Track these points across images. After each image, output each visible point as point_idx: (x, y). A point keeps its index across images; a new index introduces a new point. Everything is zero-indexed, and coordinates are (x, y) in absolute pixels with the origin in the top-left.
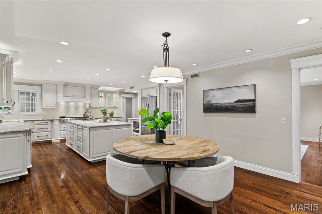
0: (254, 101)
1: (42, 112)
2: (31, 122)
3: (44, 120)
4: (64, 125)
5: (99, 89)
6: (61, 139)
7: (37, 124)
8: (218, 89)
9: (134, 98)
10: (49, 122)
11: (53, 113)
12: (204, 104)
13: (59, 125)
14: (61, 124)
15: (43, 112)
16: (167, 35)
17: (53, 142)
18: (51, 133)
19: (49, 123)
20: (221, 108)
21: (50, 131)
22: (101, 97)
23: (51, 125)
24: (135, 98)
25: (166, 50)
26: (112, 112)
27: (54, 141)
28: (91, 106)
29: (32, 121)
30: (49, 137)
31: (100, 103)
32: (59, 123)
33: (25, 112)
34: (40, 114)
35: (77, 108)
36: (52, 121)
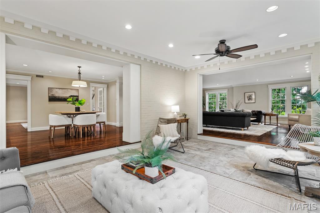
0: (78, 96)
8: (59, 89)
12: (49, 96)
16: (80, 67)
20: (62, 99)
25: (79, 73)
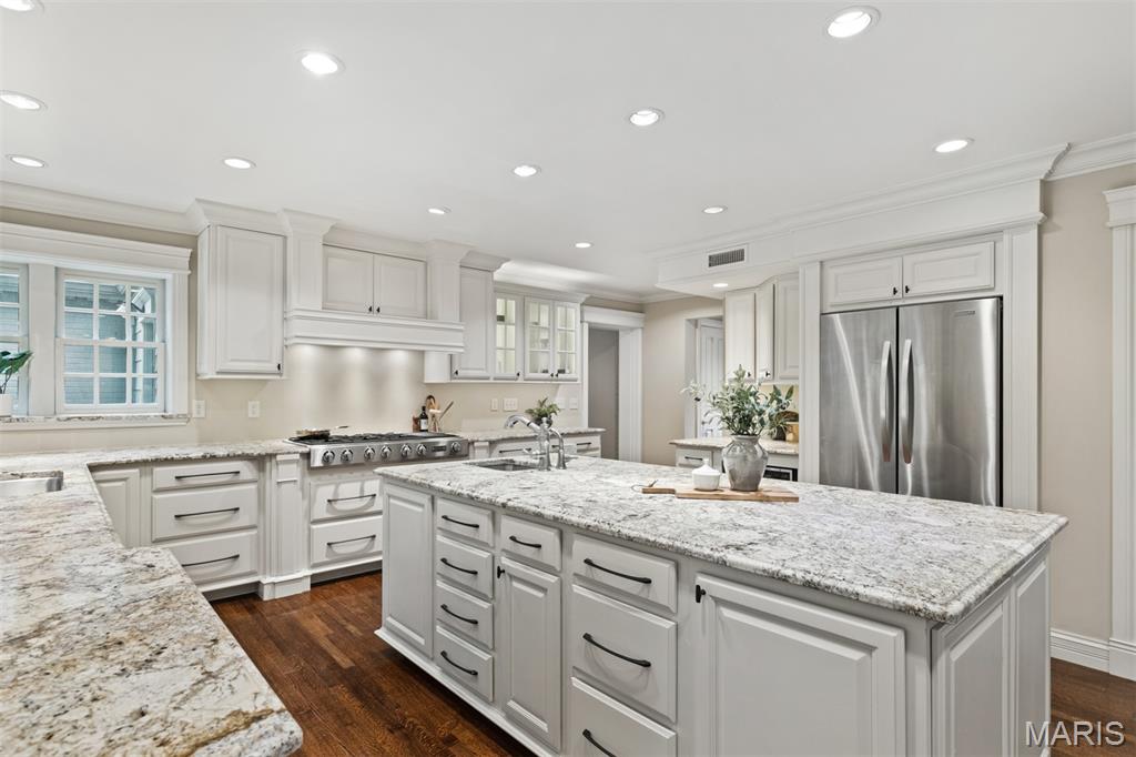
1: (194, 402)
2: (136, 471)
3: (214, 458)
4: (332, 488)
5: (497, 276)
6: (313, 576)
7: (174, 483)
9: (632, 329)
10: (247, 470)
11: (254, 409)
13: (302, 489)
14: (311, 480)
15: (202, 403)
17: (267, 595)
18: (258, 536)
19: (243, 477)
21: (253, 527)
22: (501, 319)
23: (253, 487)
24: (640, 331)
26: (542, 404)
27: (278, 588)
28: (461, 373)
29: (145, 463)
30: (244, 565)
31: (500, 356)
32: (303, 476)
33: (97, 407)
34: (187, 418)
35: (378, 380)
36: (261, 461)
